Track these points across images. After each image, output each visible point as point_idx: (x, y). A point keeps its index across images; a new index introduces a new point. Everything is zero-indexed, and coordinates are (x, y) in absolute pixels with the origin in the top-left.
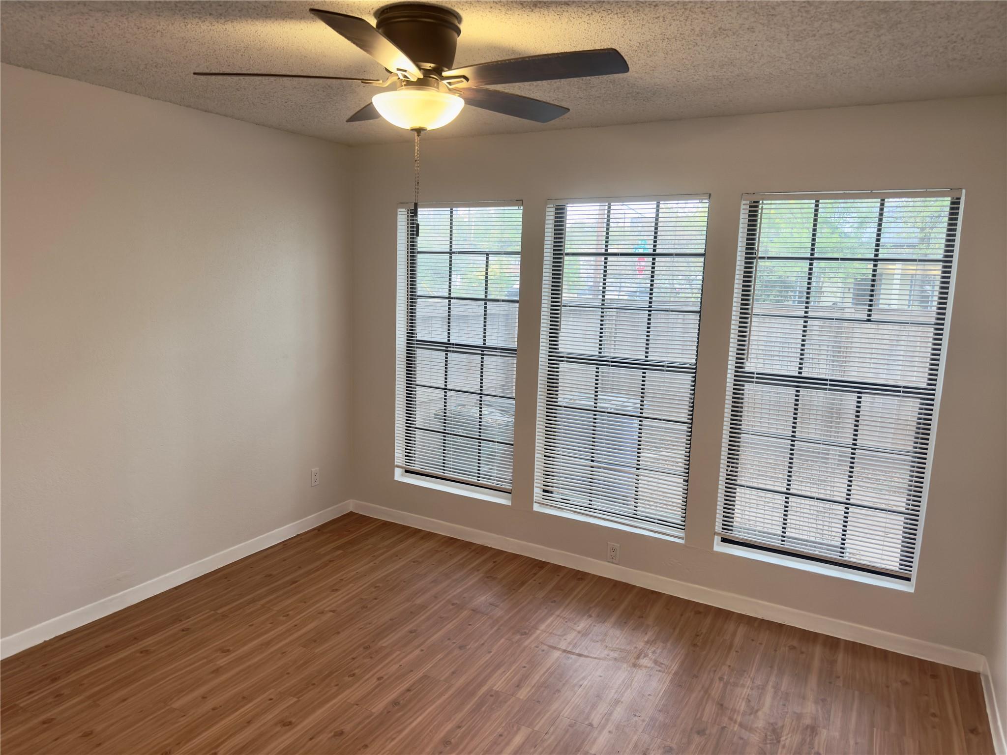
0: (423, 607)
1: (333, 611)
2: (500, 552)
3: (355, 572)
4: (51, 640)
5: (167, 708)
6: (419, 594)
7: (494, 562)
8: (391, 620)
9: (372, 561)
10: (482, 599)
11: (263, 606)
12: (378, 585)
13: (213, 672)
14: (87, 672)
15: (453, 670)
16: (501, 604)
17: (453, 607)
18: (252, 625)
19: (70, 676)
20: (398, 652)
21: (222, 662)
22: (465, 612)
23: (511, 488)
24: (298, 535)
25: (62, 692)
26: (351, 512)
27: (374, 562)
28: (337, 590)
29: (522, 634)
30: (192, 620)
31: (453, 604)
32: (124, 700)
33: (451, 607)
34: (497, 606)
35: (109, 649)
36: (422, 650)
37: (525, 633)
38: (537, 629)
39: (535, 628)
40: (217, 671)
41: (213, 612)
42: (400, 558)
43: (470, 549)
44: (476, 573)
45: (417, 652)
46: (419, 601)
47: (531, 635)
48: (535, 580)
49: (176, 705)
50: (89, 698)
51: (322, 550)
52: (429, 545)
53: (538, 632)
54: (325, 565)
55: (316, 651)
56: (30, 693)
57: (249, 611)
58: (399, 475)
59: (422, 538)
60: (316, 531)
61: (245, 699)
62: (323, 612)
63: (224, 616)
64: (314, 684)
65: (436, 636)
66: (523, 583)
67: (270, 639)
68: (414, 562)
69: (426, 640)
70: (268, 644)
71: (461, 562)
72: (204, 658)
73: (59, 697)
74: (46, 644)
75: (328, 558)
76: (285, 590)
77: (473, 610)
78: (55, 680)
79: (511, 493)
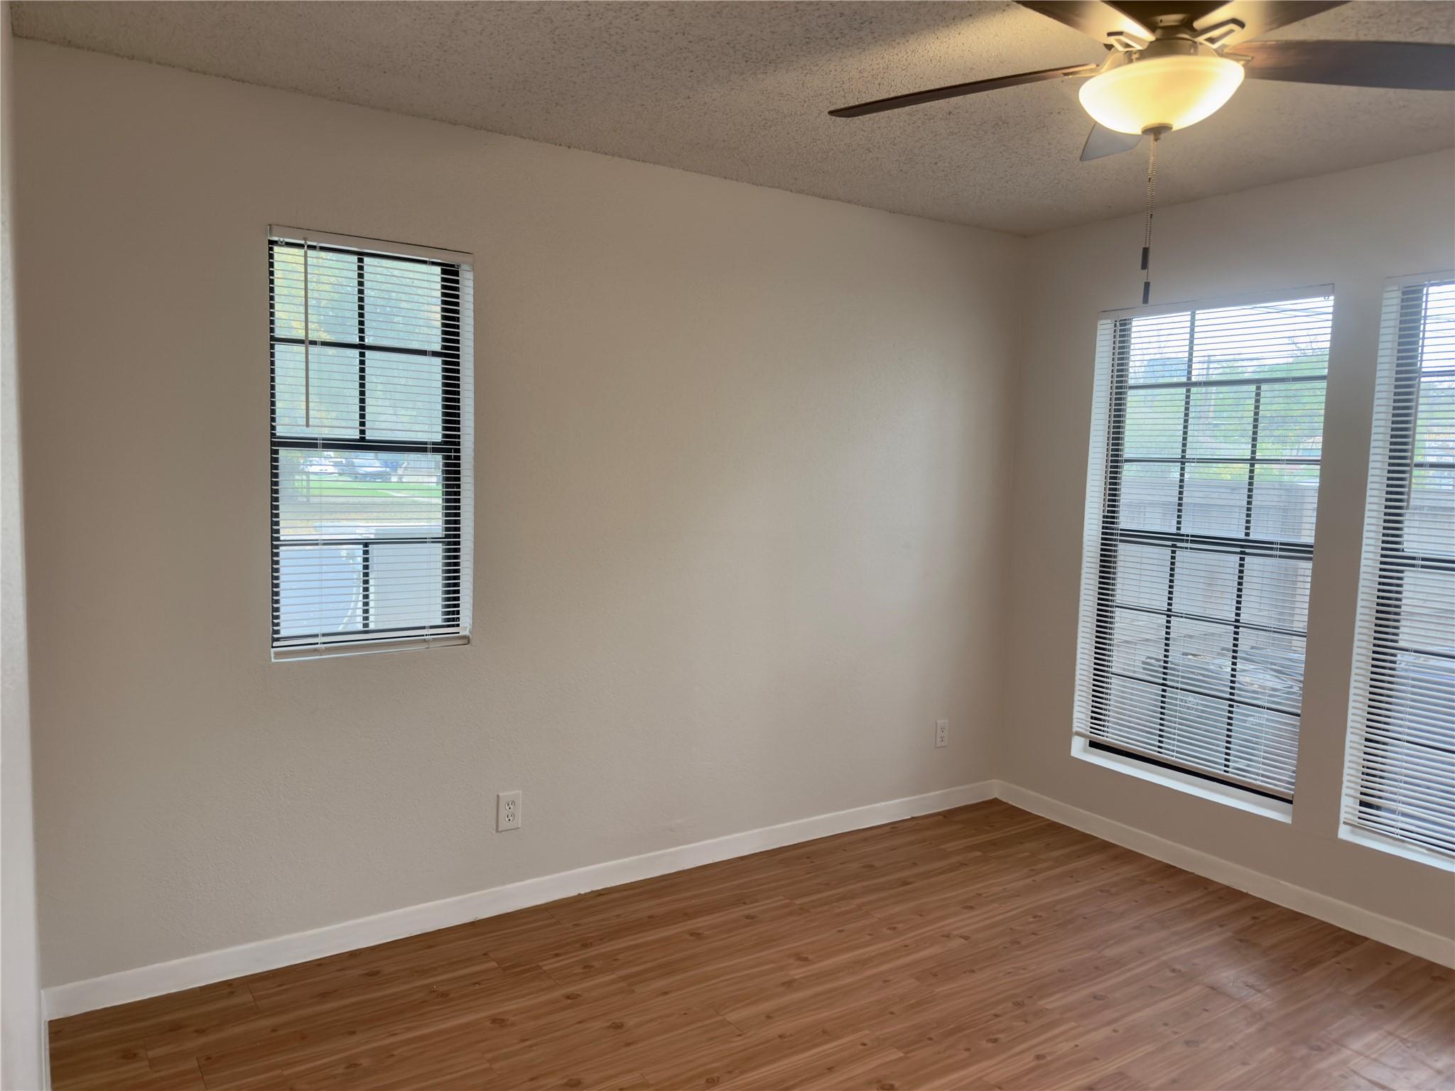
0: (1118, 963)
1: (966, 938)
2: (1264, 905)
3: (1001, 888)
4: (585, 894)
5: (719, 1018)
6: (1111, 942)
7: (1254, 918)
8: (1061, 971)
9: (1031, 876)
10: (1230, 975)
11: (859, 907)
12: (1039, 914)
13: (783, 984)
14: (622, 946)
15: (1173, 1075)
16: (1268, 990)
17: (1173, 974)
18: (842, 931)
19: (602, 946)
20: (1073, 1024)
21: (798, 973)
22: (1197, 988)
23: (1292, 792)
24: (913, 819)
25: (593, 964)
26: (996, 799)
27: (1033, 878)
28: (971, 908)
29: (1313, 1048)
30: (761, 906)
31: (1174, 971)
32: (666, 993)
33: (1169, 974)
34: (1259, 991)
35: (652, 922)
36: (1115, 1031)
37: (1319, 1049)
38: (1343, 1046)
39: (1340, 1043)
40: (789, 984)
41: (787, 901)
42: (1077, 882)
43: (1206, 888)
44: (1219, 929)
45: (1106, 1032)
46: (1110, 953)
47: (1331, 1054)
48: (1338, 963)
49: (733, 1017)
50: (624, 978)
51: (949, 846)
52: (1127, 870)
53: (1346, 1053)
54: (953, 868)
55: (937, 990)
56: (557, 955)
57: (838, 911)
58: (1078, 749)
59: (1116, 858)
60: (941, 817)
61: (826, 1034)
62: (948, 937)
63: (803, 910)
64: (930, 1039)
65: (1140, 1014)
66: (1313, 964)
67: (866, 956)
68: (1102, 891)
69: (1123, 1017)
70: (864, 963)
71: (1189, 906)
72: (773, 962)
73: (588, 969)
74: (580, 898)
75: (959, 858)
76: (892, 892)
77: (1212, 988)
78: (585, 946)
79: (1290, 802)
